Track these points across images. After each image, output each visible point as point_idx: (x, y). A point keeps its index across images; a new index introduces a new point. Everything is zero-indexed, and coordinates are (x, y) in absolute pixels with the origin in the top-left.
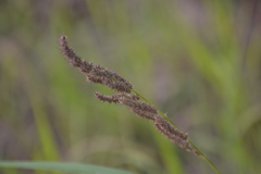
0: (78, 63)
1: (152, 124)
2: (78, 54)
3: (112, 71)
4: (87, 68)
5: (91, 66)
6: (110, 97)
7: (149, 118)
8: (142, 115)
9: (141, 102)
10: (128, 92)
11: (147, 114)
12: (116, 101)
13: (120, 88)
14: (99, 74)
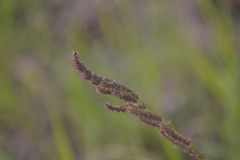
0: (89, 76)
1: (158, 131)
2: (88, 68)
3: (120, 83)
4: (97, 81)
5: (100, 79)
6: (118, 107)
7: (154, 125)
8: (149, 123)
9: (147, 110)
10: (135, 101)
11: (153, 121)
12: (124, 110)
13: (127, 99)
14: (108, 86)
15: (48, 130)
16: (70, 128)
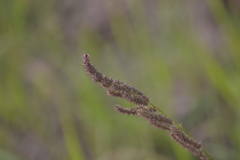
0: (99, 78)
1: (168, 135)
2: (99, 71)
3: (130, 85)
4: (108, 83)
5: (111, 81)
6: (128, 109)
7: (165, 128)
8: (159, 126)
9: (157, 113)
10: (146, 104)
11: (164, 124)
12: (134, 113)
13: (138, 101)
14: (119, 89)
15: (59, 133)
16: (81, 131)
